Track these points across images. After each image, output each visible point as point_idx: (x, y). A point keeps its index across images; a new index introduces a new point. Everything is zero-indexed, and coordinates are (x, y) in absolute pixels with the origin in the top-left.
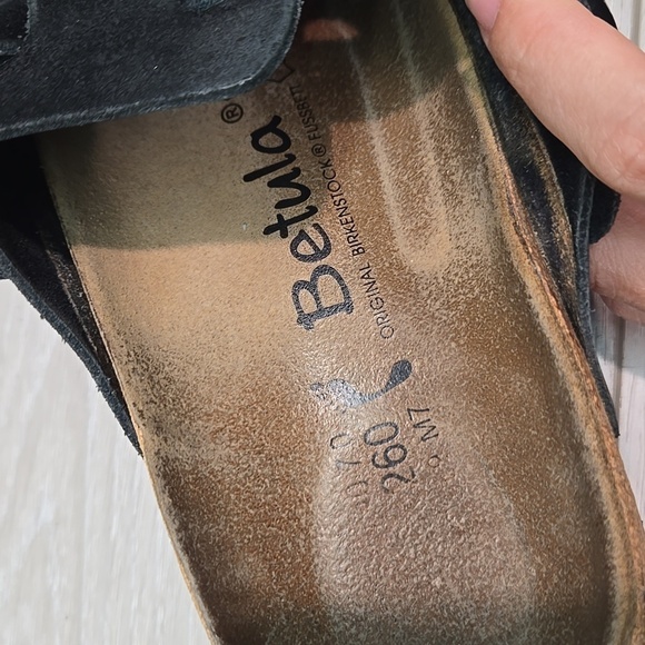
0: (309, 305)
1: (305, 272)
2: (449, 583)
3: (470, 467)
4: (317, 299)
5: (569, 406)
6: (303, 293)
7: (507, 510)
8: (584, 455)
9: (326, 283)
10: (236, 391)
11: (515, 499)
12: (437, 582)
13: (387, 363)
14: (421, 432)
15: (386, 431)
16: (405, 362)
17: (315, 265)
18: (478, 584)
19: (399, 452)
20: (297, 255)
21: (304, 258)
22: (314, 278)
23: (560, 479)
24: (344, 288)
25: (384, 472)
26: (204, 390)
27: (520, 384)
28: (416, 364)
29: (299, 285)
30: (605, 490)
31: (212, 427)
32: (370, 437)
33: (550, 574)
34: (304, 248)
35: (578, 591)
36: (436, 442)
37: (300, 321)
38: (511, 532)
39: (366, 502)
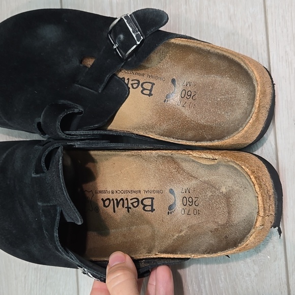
0: (148, 92)
1: (140, 88)
2: (220, 97)
3: (202, 79)
4: (147, 90)
5: (200, 48)
6: (144, 92)
7: (214, 76)
8: (211, 51)
9: (145, 86)
10: (154, 117)
11: (213, 73)
12: (219, 99)
13: (170, 83)
14: (188, 85)
15: (184, 92)
16: (172, 80)
17: (140, 86)
18: (224, 91)
19: (189, 92)
20: (135, 88)
21: (137, 87)
22: (143, 87)
23: (213, 60)
24: (149, 83)
25: (191, 98)
26: (150, 122)
27: (191, 57)
28: (174, 77)
29: (142, 92)
30: (219, 51)
31: (158, 125)
32: (183, 96)
33: (230, 75)
34: (135, 86)
35: (235, 70)
36: (192, 83)
37: (149, 96)
38: (219, 78)
39: (195, 105)
